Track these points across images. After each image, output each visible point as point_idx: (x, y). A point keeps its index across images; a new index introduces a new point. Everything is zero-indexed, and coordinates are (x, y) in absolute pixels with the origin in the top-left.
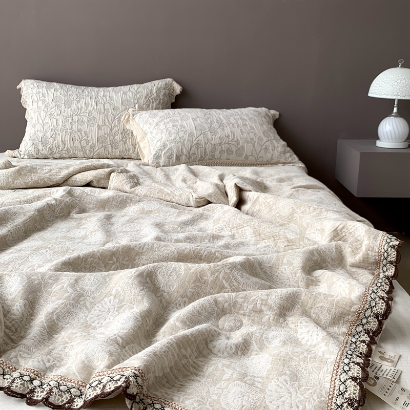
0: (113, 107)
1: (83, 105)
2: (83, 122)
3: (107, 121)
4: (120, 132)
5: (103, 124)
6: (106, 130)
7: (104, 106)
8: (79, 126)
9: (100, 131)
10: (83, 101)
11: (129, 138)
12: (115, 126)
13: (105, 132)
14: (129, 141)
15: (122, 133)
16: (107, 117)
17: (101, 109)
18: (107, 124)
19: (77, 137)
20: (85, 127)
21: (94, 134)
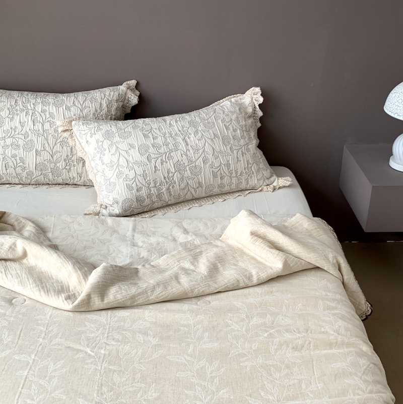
0: (54, 127)
1: (18, 124)
2: (18, 146)
3: (46, 145)
4: (63, 159)
5: (42, 149)
6: (46, 156)
7: (43, 125)
8: (13, 151)
9: (38, 157)
10: (17, 118)
11: (74, 166)
12: (57, 152)
13: (45, 159)
14: (74, 169)
15: (65, 160)
16: (47, 140)
17: (39, 130)
18: (47, 149)
19: (11, 164)
20: (20, 153)
21: (31, 160)
